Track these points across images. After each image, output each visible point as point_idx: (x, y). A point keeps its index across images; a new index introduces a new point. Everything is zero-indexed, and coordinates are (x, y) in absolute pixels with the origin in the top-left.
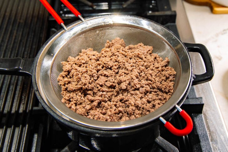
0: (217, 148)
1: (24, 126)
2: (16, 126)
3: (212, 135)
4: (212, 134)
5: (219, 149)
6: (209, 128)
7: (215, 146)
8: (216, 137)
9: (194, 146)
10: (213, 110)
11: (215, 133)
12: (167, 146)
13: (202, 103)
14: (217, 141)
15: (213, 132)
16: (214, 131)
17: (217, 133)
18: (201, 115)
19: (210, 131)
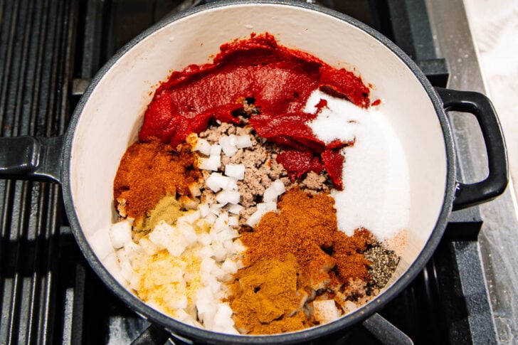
0: (508, 326)
1: (42, 275)
2: (25, 274)
3: (499, 294)
4: (499, 291)
5: (513, 330)
6: (494, 275)
7: (503, 320)
8: (507, 299)
9: (453, 324)
10: (507, 228)
11: (507, 289)
12: (386, 332)
13: (477, 220)
14: (511, 310)
15: (501, 286)
16: (504, 283)
17: (512, 288)
18: (474, 245)
19: (494, 283)
